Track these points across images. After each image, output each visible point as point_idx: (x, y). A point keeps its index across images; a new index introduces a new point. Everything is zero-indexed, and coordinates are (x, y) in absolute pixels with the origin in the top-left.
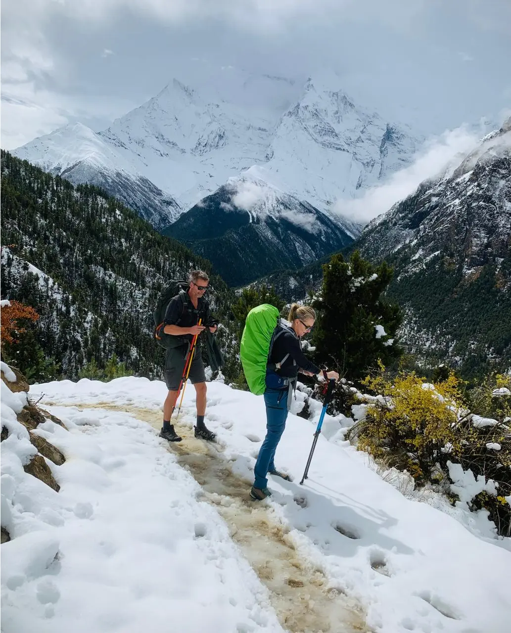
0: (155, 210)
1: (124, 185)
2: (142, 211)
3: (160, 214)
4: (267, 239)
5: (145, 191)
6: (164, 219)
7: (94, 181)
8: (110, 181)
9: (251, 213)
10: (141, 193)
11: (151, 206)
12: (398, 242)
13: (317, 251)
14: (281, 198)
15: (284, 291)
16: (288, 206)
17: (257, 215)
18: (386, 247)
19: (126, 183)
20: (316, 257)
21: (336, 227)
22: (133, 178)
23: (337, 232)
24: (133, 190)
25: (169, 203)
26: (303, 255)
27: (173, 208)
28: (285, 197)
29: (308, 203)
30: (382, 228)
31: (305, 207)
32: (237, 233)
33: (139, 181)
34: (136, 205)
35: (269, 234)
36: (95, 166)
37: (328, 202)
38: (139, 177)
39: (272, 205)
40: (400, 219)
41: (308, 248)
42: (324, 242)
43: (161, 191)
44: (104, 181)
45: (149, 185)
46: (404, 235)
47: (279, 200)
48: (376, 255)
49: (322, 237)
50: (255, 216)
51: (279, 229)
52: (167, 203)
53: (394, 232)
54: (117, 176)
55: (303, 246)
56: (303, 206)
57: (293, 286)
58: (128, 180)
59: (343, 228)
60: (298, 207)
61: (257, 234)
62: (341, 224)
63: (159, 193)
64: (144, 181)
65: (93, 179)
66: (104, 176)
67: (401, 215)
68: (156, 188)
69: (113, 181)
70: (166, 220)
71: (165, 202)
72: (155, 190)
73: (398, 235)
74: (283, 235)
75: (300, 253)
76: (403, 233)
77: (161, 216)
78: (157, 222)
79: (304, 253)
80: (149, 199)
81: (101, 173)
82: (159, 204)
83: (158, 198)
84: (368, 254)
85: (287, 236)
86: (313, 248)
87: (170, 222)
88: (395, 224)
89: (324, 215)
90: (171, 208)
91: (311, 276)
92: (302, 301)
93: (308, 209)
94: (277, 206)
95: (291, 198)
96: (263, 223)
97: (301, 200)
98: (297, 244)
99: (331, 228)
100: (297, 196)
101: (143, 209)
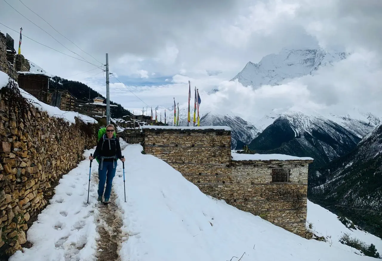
0: (244, 133)
1: (228, 122)
2: (238, 134)
3: (247, 135)
4: (305, 145)
5: (239, 124)
6: (249, 137)
7: (215, 122)
8: (222, 121)
9: (295, 131)
10: (237, 125)
11: (242, 131)
12: (376, 151)
13: (337, 150)
14: (313, 121)
15: (314, 178)
16: (317, 125)
17: (299, 132)
18: (369, 154)
19: (229, 121)
20: (337, 154)
21: (350, 133)
22: (233, 118)
23: (351, 137)
24: (233, 124)
25: (251, 128)
26: (328, 154)
27: (254, 130)
28: (315, 120)
29: (330, 121)
30: (367, 143)
31: (328, 124)
32: (288, 145)
33: (235, 119)
34: (235, 131)
35: (306, 143)
36: (215, 115)
37: (344, 118)
38: (235, 117)
39: (308, 125)
40: (378, 137)
41: (331, 148)
42: (342, 144)
43: (246, 122)
44: (219, 122)
45: (240, 120)
46: (380, 147)
47: (311, 122)
48: (364, 159)
49: (341, 141)
50: (298, 133)
51: (313, 139)
52: (250, 128)
53: (374, 145)
54: (225, 118)
55: (328, 147)
56: (326, 123)
57: (319, 176)
58: (230, 119)
59: (355, 133)
60: (324, 125)
61: (299, 144)
62: (354, 130)
63: (245, 123)
64: (238, 118)
65: (214, 121)
66: (219, 119)
67: (378, 135)
68: (244, 121)
69: (223, 121)
70: (250, 137)
71: (248, 127)
72: (243, 122)
73: (376, 147)
74: (315, 142)
75: (326, 152)
76: (380, 146)
77: (247, 136)
78: (246, 139)
79: (329, 152)
80: (241, 127)
81: (218, 118)
82: (246, 130)
83: (245, 126)
84: (360, 158)
85: (318, 143)
86: (335, 148)
87: (252, 138)
88: (375, 141)
89: (341, 127)
90: (252, 131)
91: (329, 170)
92: (323, 185)
93: (330, 125)
94: (311, 126)
95: (319, 120)
96: (303, 137)
97: (326, 120)
98: (324, 147)
99: (347, 135)
100: (323, 118)
101: (238, 133)
